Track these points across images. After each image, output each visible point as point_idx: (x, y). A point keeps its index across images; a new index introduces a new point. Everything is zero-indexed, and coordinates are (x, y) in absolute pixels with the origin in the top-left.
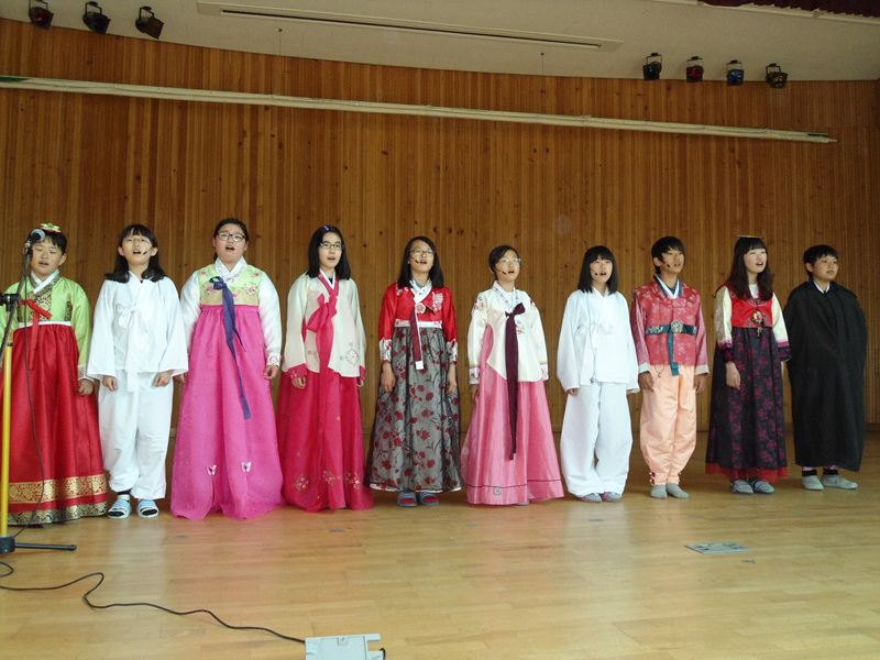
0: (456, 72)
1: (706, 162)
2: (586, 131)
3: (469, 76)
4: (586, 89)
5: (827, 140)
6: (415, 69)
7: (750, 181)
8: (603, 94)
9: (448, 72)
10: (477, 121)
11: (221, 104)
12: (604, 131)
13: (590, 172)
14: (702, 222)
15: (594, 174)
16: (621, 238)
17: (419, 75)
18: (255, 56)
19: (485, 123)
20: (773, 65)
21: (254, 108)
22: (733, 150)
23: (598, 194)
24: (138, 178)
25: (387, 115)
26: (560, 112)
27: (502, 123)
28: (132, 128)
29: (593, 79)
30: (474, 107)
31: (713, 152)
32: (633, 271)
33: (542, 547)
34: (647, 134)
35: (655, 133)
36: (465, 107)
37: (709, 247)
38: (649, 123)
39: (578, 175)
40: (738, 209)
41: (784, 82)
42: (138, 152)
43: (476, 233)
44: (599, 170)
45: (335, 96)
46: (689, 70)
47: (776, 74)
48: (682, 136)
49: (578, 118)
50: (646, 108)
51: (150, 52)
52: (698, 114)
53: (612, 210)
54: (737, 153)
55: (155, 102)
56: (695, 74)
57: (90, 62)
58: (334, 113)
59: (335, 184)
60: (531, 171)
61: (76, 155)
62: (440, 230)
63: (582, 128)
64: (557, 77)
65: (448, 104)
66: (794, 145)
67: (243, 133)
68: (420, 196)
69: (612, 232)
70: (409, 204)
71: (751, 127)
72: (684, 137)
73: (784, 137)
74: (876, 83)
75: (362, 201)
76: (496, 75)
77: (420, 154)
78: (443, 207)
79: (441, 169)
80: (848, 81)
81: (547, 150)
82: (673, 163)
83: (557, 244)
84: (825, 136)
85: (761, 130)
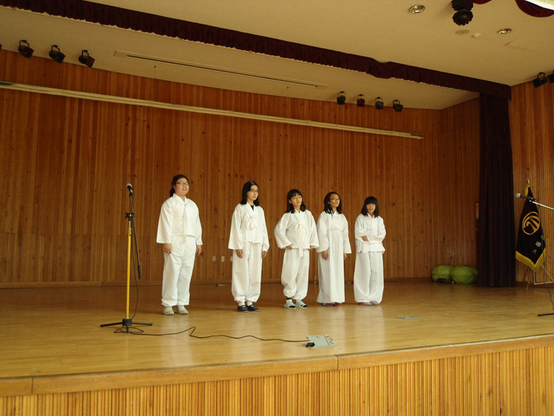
0: (241, 92)
1: (364, 145)
3: (248, 95)
4: (306, 105)
5: (419, 138)
6: (220, 89)
7: (384, 155)
8: (315, 109)
9: (236, 92)
10: (251, 119)
11: (117, 104)
12: (315, 128)
13: (307, 148)
14: (361, 176)
15: (309, 149)
16: (322, 183)
17: (222, 92)
18: (136, 77)
19: (255, 120)
20: (396, 100)
21: (135, 107)
22: (376, 140)
23: (311, 159)
24: (70, 141)
25: (206, 114)
26: (293, 117)
27: (264, 121)
28: (67, 113)
29: (309, 100)
30: (250, 112)
31: (367, 141)
34: (336, 131)
35: (339, 130)
36: (245, 112)
39: (302, 149)
40: (378, 170)
41: (402, 108)
42: (71, 127)
44: (312, 147)
45: (178, 103)
46: (358, 100)
47: (397, 105)
49: (305, 121)
50: (335, 117)
51: (78, 72)
52: (360, 121)
53: (318, 168)
54: (378, 141)
55: (80, 100)
56: (361, 103)
57: (45, 75)
58: (178, 112)
59: (177, 149)
60: (278, 146)
61: (36, 127)
62: (232, 175)
64: (292, 98)
65: (236, 110)
66: (404, 139)
67: (128, 119)
68: (221, 157)
69: (318, 181)
70: (216, 161)
71: (384, 129)
72: (353, 132)
73: (401, 136)
74: (442, 111)
75: (191, 158)
76: (261, 95)
77: (221, 135)
78: (234, 163)
79: (232, 143)
80: (429, 109)
81: (287, 136)
82: (348, 145)
83: (291, 184)
84: (420, 136)
85: (390, 131)
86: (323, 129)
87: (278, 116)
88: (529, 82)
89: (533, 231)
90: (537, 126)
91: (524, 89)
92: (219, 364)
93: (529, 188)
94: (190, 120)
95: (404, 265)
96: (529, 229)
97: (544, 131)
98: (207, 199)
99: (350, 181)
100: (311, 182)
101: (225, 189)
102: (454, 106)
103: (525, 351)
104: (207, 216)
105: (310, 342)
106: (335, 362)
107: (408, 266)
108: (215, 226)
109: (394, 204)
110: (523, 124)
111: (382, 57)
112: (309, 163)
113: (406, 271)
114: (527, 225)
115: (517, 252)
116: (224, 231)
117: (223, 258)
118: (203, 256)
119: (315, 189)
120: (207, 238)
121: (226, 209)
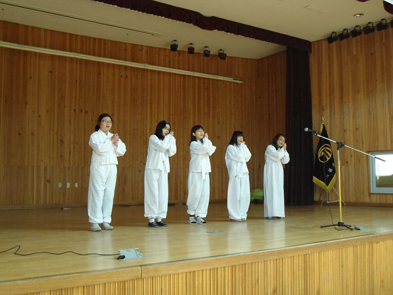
0: (86, 37)
1: (194, 87)
3: (92, 40)
4: (144, 50)
5: (240, 82)
6: (66, 33)
7: (211, 94)
8: (151, 54)
9: (82, 37)
10: (95, 61)
12: (152, 71)
13: (145, 88)
14: (192, 113)
15: (147, 89)
17: (68, 36)
19: (98, 63)
20: (221, 50)
22: (204, 83)
23: (149, 98)
26: (133, 61)
29: (147, 47)
30: (94, 55)
31: (197, 83)
34: (170, 74)
35: (173, 73)
38: (172, 69)
39: (140, 89)
40: (206, 109)
41: (225, 57)
43: (94, 113)
44: (149, 87)
45: (26, 44)
46: (189, 49)
47: (222, 54)
49: (142, 65)
50: (170, 62)
52: (191, 66)
53: (155, 106)
54: (206, 84)
56: (191, 50)
58: (26, 52)
59: (25, 86)
60: (119, 85)
62: (77, 110)
63: (142, 69)
64: (132, 44)
65: (82, 53)
68: (67, 94)
69: (154, 115)
70: (62, 97)
71: (211, 74)
72: (185, 75)
73: (224, 80)
74: (258, 60)
75: (39, 95)
76: (105, 40)
77: (68, 75)
78: (79, 99)
79: (78, 82)
80: (248, 59)
81: (127, 77)
82: (180, 86)
83: (130, 119)
84: (240, 80)
85: (215, 76)
86: (159, 72)
87: (119, 59)
88: (325, 39)
89: (326, 160)
90: (331, 74)
91: (322, 45)
92: (30, 278)
93: (323, 125)
96: (323, 158)
97: (335, 79)
98: (54, 131)
99: (182, 117)
100: (149, 117)
101: (70, 123)
102: (268, 57)
103: (303, 256)
104: (53, 147)
105: (121, 255)
106: (139, 271)
108: (61, 156)
109: (219, 137)
110: (320, 73)
111: (207, 12)
112: (147, 100)
114: (322, 155)
115: (314, 177)
116: (70, 160)
117: (68, 185)
118: (50, 183)
119: (152, 123)
120: (53, 167)
121: (72, 141)
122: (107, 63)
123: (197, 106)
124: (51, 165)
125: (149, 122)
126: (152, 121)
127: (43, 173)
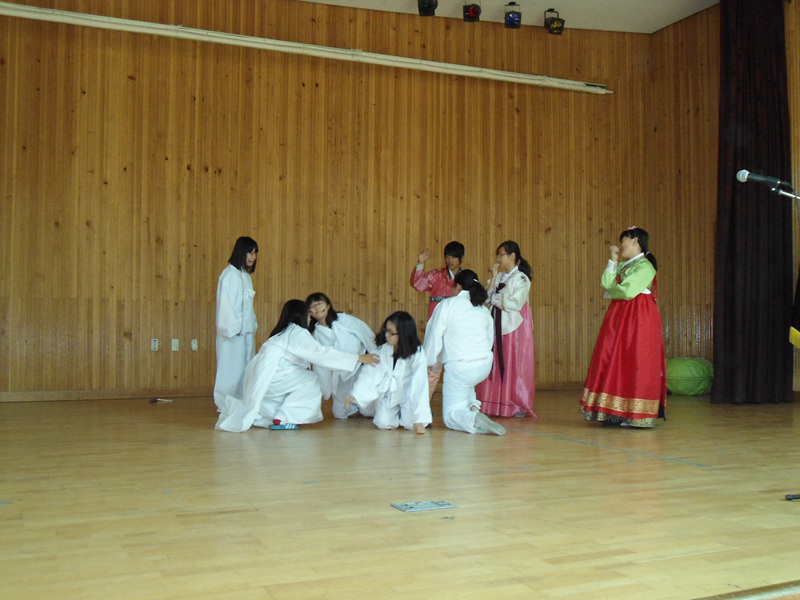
1: (485, 108)
2: (359, 67)
4: (361, 21)
5: (603, 92)
7: (529, 127)
8: (379, 28)
10: (239, 47)
12: (379, 68)
13: (363, 112)
14: (480, 171)
15: (367, 113)
16: (395, 185)
19: (248, 50)
20: (551, 10)
22: (512, 97)
23: (372, 135)
25: (135, 35)
26: (332, 43)
27: (267, 51)
29: (368, 10)
30: (236, 32)
31: (492, 97)
32: (408, 220)
33: (233, 512)
34: (424, 73)
35: (432, 73)
36: (225, 30)
37: (486, 198)
38: (424, 62)
39: (350, 114)
40: (516, 159)
41: (562, 27)
43: (236, 173)
44: (372, 109)
46: (466, 9)
47: (553, 20)
48: (461, 79)
49: (348, 52)
50: (424, 46)
52: (478, 54)
53: (386, 154)
54: (516, 99)
56: (472, 13)
58: (70, 27)
59: (70, 111)
60: (299, 107)
62: (195, 168)
63: (355, 63)
64: (329, 6)
65: (206, 26)
66: (572, 95)
68: (171, 128)
69: (386, 177)
70: (159, 138)
71: (530, 72)
72: (463, 77)
73: (562, 86)
74: (653, 39)
75: (102, 133)
77: (172, 82)
78: (200, 141)
79: (197, 99)
80: (624, 33)
81: (317, 85)
82: (450, 105)
83: (326, 188)
84: (603, 87)
85: (540, 77)
86: (398, 71)
94: (99, 51)
95: (568, 356)
98: (139, 215)
99: (454, 182)
100: (371, 182)
101: (179, 198)
102: (676, 24)
104: (138, 254)
107: (577, 357)
108: (158, 276)
109: (548, 230)
112: (367, 141)
113: (573, 368)
115: (792, 328)
116: (178, 284)
117: (175, 345)
118: (131, 339)
119: (379, 197)
120: (138, 300)
121: (184, 239)
122: (266, 51)
123: (492, 153)
124: (134, 298)
125: (371, 194)
126: (379, 190)
127: (115, 317)
